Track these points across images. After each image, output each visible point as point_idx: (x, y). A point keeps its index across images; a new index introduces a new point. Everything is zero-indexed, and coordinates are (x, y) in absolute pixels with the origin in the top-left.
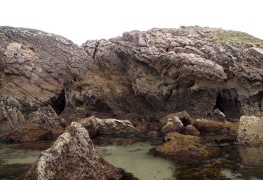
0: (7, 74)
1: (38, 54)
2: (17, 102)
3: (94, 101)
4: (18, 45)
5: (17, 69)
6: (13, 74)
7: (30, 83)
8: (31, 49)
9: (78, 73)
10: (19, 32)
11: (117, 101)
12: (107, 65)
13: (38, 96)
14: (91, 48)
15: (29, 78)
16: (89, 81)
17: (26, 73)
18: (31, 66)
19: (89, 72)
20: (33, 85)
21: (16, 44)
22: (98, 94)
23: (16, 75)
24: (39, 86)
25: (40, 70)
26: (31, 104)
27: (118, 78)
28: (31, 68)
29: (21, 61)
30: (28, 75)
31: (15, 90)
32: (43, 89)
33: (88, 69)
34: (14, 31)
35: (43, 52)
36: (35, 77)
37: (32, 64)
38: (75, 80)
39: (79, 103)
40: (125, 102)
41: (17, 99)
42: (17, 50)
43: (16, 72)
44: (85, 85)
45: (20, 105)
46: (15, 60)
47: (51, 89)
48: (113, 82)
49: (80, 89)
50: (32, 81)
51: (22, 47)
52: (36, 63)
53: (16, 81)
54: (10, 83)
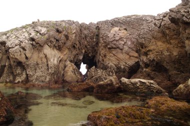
0: (109, 48)
1: (129, 32)
2: (114, 66)
3: (155, 63)
4: (116, 29)
5: (115, 44)
6: (112, 48)
7: (122, 53)
8: (125, 29)
9: (144, 42)
10: (119, 20)
11: (174, 62)
12: (167, 32)
13: (127, 61)
14: (159, 20)
15: (122, 50)
16: (152, 48)
18: (123, 41)
19: (153, 40)
20: (124, 54)
21: (116, 28)
22: (157, 57)
23: (114, 48)
24: (128, 54)
25: (129, 43)
26: (122, 67)
27: (177, 42)
28: (123, 43)
29: (117, 38)
30: (121, 47)
31: (113, 59)
32: (130, 56)
33: (153, 37)
34: (116, 20)
35: (132, 30)
36: (126, 48)
37: (125, 40)
38: (142, 48)
39: (147, 65)
40: (180, 63)
41: (114, 64)
42: (116, 32)
43: (114, 46)
44: (149, 51)
45: (115, 68)
46: (113, 39)
47: (136, 56)
48: (172, 46)
49: (146, 54)
50: (124, 51)
52: (127, 38)
53: (114, 52)
54: (111, 54)
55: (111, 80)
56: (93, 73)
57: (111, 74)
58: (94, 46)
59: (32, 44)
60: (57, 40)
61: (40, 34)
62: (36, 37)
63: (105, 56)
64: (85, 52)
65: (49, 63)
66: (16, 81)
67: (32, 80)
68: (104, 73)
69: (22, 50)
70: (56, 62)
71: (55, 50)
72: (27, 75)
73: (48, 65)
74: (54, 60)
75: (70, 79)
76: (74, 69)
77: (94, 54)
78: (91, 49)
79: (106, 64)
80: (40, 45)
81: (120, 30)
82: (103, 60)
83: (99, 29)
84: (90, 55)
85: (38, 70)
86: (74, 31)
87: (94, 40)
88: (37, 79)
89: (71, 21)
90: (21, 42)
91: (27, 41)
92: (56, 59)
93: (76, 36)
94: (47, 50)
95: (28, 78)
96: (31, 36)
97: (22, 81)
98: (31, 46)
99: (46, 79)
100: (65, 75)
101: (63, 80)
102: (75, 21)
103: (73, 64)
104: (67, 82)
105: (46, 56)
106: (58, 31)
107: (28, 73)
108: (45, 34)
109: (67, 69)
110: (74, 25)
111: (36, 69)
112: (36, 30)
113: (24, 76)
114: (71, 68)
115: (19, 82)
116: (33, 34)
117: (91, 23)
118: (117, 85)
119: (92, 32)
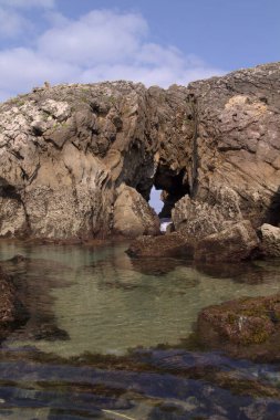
0: (222, 150)
1: (272, 107)
2: (235, 193)
4: (240, 99)
5: (236, 139)
6: (231, 148)
7: (255, 160)
8: (262, 100)
10: (246, 75)
13: (267, 182)
15: (254, 153)
17: (249, 143)
18: (258, 130)
20: (261, 164)
21: (240, 97)
23: (234, 149)
24: (270, 164)
25: (274, 135)
26: (256, 196)
28: (258, 134)
29: (242, 124)
30: (252, 147)
31: (232, 175)
32: (277, 169)
34: (238, 75)
36: (265, 149)
37: (261, 127)
41: (234, 188)
42: (238, 107)
43: (234, 144)
45: (238, 198)
46: (232, 125)
50: (259, 156)
51: (248, 100)
52: (268, 123)
53: (234, 159)
54: (226, 164)
55: (238, 231)
56: (185, 211)
57: (231, 214)
58: (184, 143)
59: (36, 143)
60: (95, 132)
61: (54, 117)
62: (44, 127)
63: (211, 169)
64: (161, 159)
65: (78, 187)
66: (4, 232)
67: (40, 230)
68: (213, 213)
69: (13, 158)
70: (93, 185)
71: (91, 155)
72: (27, 216)
73: (75, 193)
74: (89, 180)
75: (128, 226)
76: (137, 203)
77: (183, 164)
78: (175, 151)
79: (213, 189)
80: (56, 146)
81: (248, 101)
82: (207, 180)
83: (195, 101)
84: (173, 167)
85: (52, 205)
86: (135, 109)
87: (184, 128)
88: (50, 227)
89: (124, 82)
90: (11, 138)
91: (23, 136)
92: (93, 178)
93: (138, 121)
94: (73, 157)
95: (29, 225)
96: (33, 124)
97: (16, 232)
98: (33, 147)
99: (71, 226)
100: (116, 217)
101: (112, 228)
102: (135, 82)
103: (134, 190)
104: (121, 233)
105: (70, 172)
106: (95, 109)
107: (29, 212)
108: (66, 119)
109: (119, 201)
110: (134, 93)
111: (46, 204)
112: (45, 108)
113: (21, 219)
114: (130, 199)
115: (9, 233)
116: (38, 119)
117: (174, 87)
118: (253, 243)
119: (178, 109)
